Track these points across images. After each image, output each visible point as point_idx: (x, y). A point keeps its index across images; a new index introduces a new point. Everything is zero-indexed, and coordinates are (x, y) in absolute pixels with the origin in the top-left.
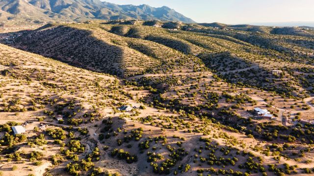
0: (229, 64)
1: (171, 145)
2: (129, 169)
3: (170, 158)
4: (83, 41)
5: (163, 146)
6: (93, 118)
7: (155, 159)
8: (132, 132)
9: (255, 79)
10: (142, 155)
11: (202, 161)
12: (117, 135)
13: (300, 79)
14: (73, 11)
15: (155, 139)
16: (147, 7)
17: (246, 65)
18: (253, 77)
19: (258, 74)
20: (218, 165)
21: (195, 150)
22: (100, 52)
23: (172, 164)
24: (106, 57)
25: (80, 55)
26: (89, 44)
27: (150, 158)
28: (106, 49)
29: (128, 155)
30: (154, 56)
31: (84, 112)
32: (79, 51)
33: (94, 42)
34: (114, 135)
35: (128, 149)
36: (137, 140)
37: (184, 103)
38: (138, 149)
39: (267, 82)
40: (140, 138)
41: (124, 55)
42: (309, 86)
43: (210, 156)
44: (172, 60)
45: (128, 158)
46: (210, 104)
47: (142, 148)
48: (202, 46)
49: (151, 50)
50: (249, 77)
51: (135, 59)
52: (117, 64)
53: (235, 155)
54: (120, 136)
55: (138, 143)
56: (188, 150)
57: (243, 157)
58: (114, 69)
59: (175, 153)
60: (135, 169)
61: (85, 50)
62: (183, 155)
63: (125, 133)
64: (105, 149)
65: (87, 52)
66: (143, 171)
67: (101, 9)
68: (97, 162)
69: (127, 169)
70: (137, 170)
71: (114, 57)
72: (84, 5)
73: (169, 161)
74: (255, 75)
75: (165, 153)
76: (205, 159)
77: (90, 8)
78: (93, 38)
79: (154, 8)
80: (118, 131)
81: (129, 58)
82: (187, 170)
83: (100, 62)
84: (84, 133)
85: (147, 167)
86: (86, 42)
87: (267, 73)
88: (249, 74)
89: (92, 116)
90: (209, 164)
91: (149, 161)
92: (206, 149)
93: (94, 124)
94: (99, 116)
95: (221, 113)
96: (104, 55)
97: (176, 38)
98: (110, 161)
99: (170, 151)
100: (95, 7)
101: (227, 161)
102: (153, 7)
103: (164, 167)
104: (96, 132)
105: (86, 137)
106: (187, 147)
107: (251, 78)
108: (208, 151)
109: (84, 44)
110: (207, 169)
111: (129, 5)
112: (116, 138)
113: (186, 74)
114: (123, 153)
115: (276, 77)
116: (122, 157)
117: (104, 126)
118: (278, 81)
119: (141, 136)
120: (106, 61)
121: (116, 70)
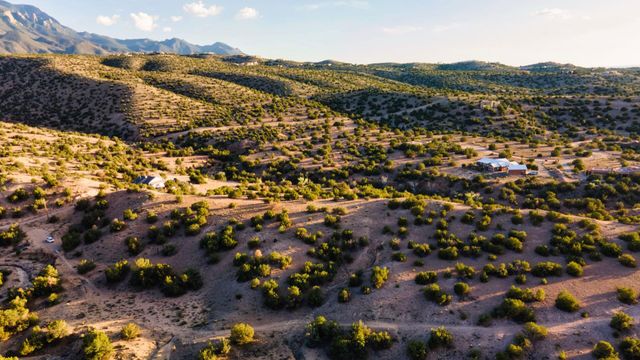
0: (383, 104)
1: (309, 229)
2: (175, 313)
3: (314, 260)
4: (27, 79)
5: (282, 233)
6: (43, 201)
7: (266, 269)
8: (173, 215)
9: (450, 121)
10: (215, 268)
11: (419, 253)
12: (124, 228)
13: (537, 116)
14: (7, 49)
15: (253, 223)
16: (182, 43)
17: (419, 101)
18: (444, 117)
19: (453, 112)
20: (473, 255)
21: (386, 231)
22: (74, 95)
23: (324, 273)
24: (91, 105)
25: (18, 108)
26: (43, 84)
27: (247, 267)
28: (88, 90)
29: (167, 271)
30: (209, 99)
31: (13, 189)
32: (16, 99)
33: (56, 78)
34: (115, 229)
35: (166, 259)
36: (193, 234)
37: (305, 167)
38: (200, 254)
39: (476, 123)
40: (203, 226)
41: (136, 97)
42: (559, 126)
43: (438, 237)
44: (254, 106)
45: (168, 279)
46: (370, 164)
47: (215, 248)
48: (314, 83)
49: (203, 90)
50: (435, 119)
51: (164, 104)
52: (119, 115)
53: (511, 225)
54: (134, 231)
55: (197, 239)
56: (366, 234)
57: (537, 228)
58: (113, 127)
59: (325, 245)
60: (199, 310)
61: (32, 96)
62: (353, 248)
63: (151, 220)
64: (82, 270)
65: (38, 101)
66: (229, 311)
67: (75, 43)
68: (53, 309)
69: (167, 313)
70: (204, 311)
71: (110, 103)
72: (35, 37)
73: (313, 269)
74: (446, 114)
75: (293, 251)
76: (427, 246)
77: (50, 43)
78: (51, 72)
79: (197, 46)
80: (127, 219)
81: (150, 102)
82: (381, 280)
83: (73, 116)
84: (9, 240)
85: (239, 297)
86: (33, 80)
87: (471, 108)
88: (433, 114)
89: (38, 196)
90: (447, 257)
91: (244, 277)
92: (418, 223)
93: (45, 217)
94: (65, 194)
95: (404, 176)
96: (83, 102)
97: (256, 74)
98: (102, 299)
99: (309, 242)
100: (62, 41)
101: (496, 241)
102: (195, 44)
103: (298, 285)
104: (52, 235)
105: (14, 250)
106: (360, 227)
107: (440, 119)
108: (425, 227)
109: (28, 85)
110: (448, 270)
111: (141, 41)
112: (121, 237)
113: (294, 123)
114: (147, 271)
115: (492, 113)
116: (147, 283)
117: (80, 216)
118: (497, 120)
119: (204, 220)
120: (90, 114)
121: (118, 127)
